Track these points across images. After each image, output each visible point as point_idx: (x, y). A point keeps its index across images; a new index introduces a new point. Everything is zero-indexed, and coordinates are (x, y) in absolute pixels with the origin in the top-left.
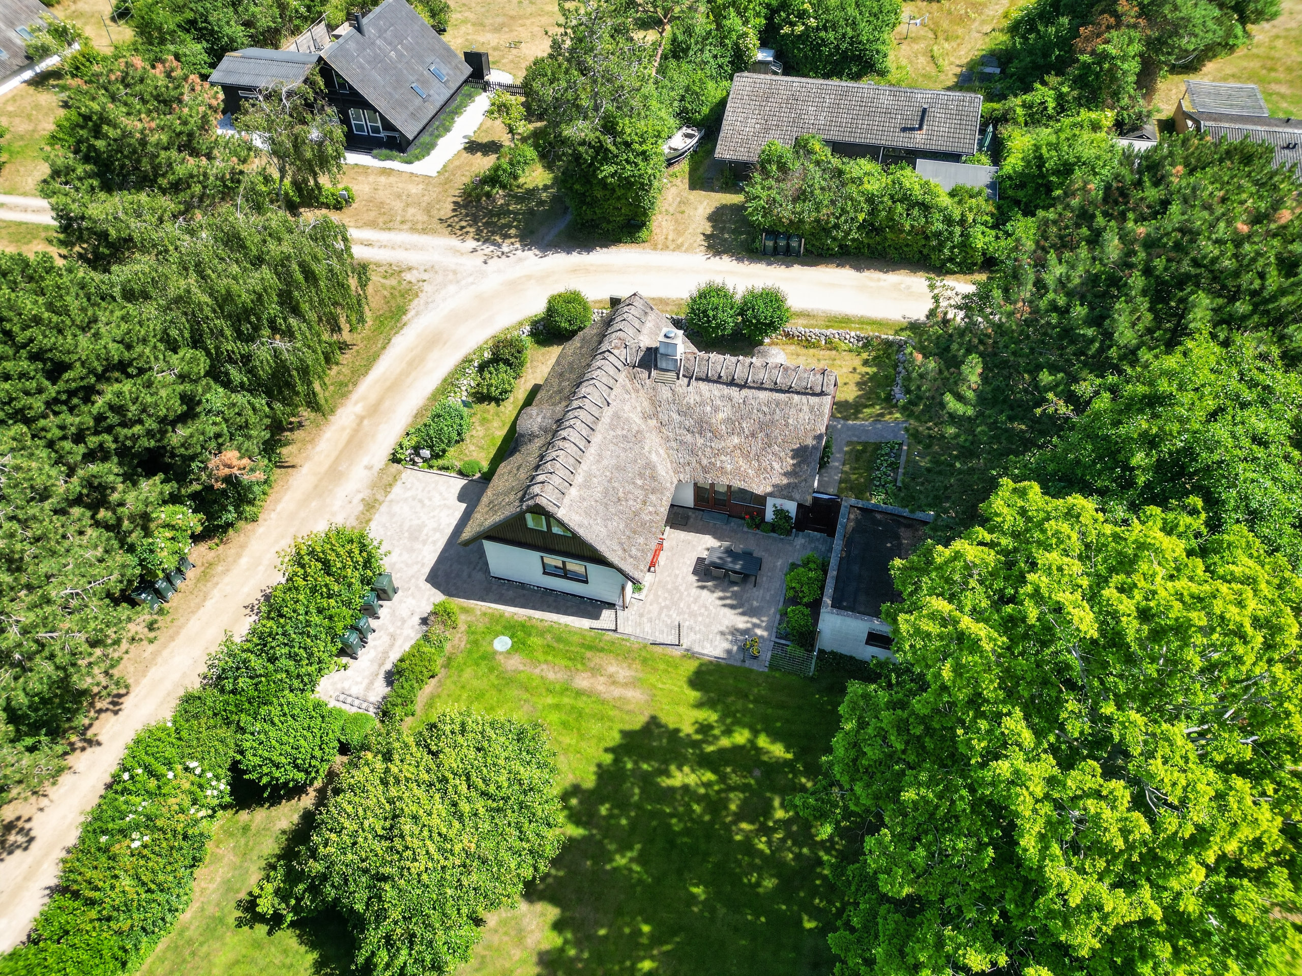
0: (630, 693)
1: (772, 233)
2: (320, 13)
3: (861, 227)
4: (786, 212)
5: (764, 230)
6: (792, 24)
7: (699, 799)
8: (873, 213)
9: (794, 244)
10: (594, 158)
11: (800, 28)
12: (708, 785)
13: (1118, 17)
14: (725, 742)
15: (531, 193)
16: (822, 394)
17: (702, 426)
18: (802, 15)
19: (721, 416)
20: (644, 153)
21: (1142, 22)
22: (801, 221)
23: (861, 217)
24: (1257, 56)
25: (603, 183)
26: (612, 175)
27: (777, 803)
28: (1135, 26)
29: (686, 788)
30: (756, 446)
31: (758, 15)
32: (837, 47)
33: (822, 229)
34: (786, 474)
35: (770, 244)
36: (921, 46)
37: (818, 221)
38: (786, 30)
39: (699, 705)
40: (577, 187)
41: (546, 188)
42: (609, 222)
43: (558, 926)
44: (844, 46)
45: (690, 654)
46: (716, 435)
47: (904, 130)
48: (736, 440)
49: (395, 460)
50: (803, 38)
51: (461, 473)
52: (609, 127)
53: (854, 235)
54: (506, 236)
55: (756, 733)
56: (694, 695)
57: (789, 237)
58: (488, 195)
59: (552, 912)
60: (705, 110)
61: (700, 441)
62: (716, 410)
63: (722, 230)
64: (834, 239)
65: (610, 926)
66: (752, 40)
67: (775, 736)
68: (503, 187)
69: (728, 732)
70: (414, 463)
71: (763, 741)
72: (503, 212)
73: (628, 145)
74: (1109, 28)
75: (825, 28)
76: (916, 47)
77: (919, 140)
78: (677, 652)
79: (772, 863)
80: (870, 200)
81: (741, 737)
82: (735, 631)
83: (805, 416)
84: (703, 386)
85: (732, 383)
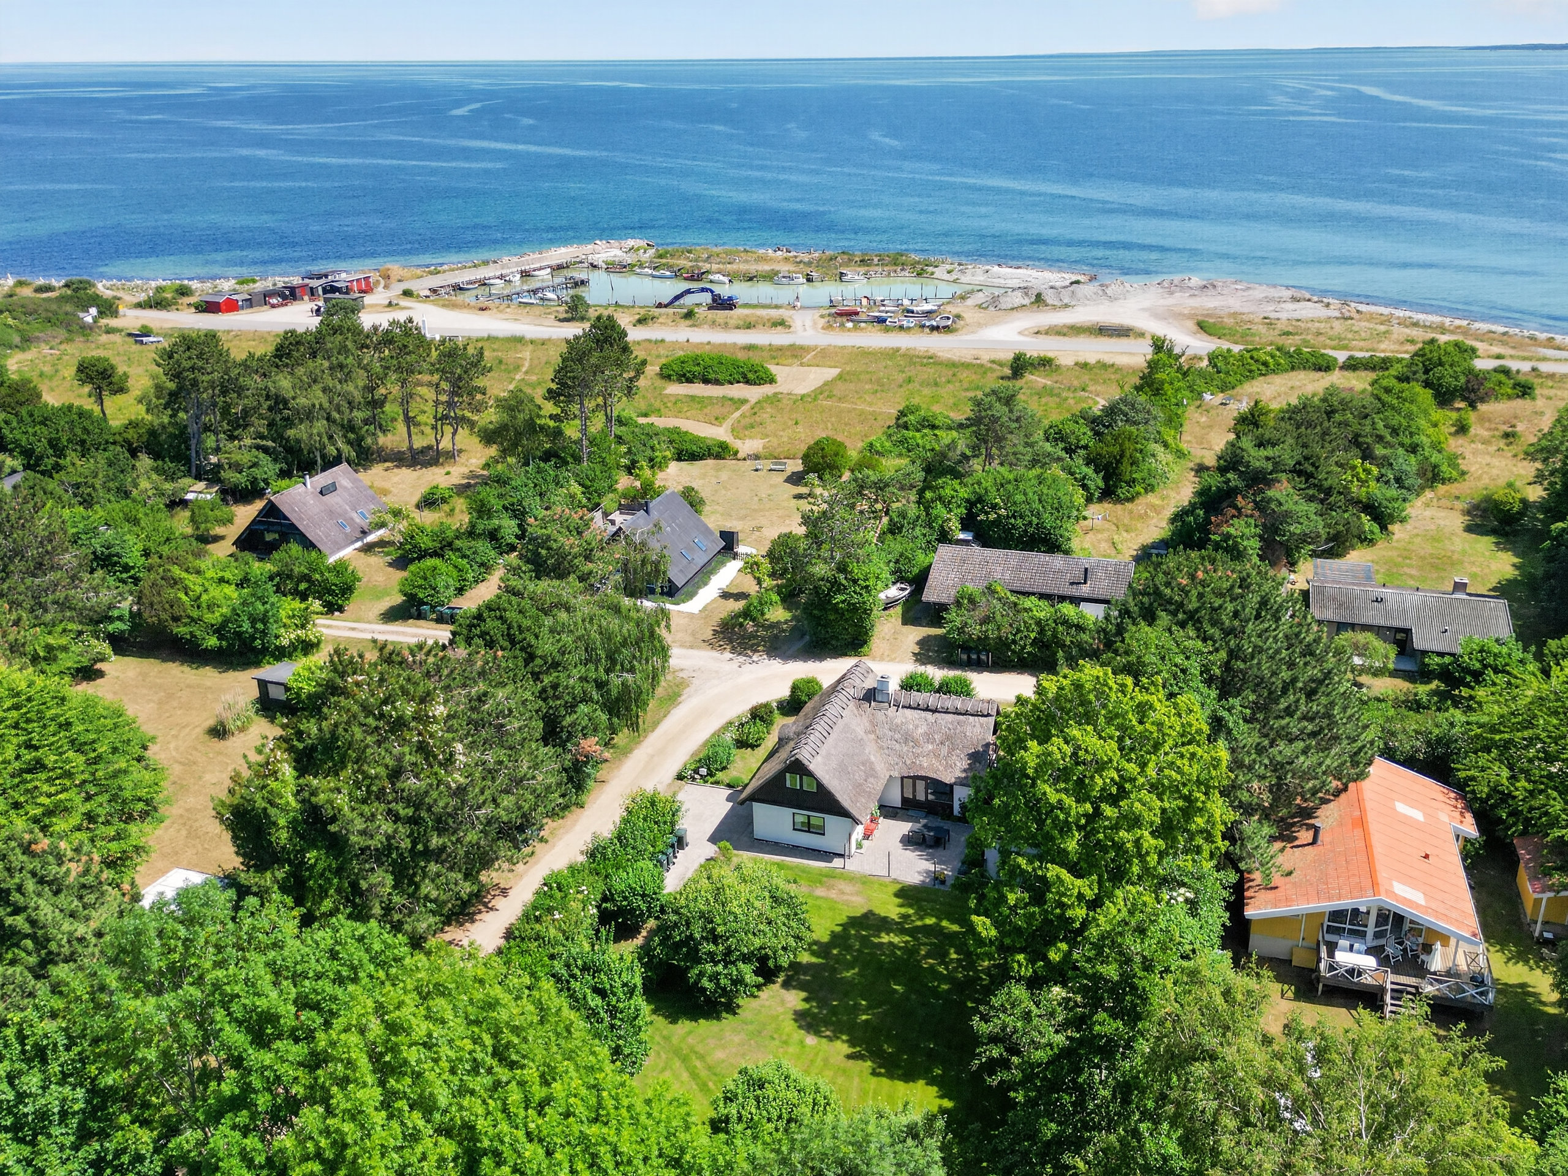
0: (854, 899)
1: (966, 648)
2: (598, 505)
3: (1034, 642)
4: (975, 630)
5: (959, 646)
6: (987, 513)
7: (900, 948)
8: (1042, 632)
9: (983, 657)
10: (830, 590)
11: (993, 516)
12: (906, 942)
13: (1239, 510)
14: (919, 923)
15: (775, 625)
16: (988, 715)
17: (907, 738)
18: (994, 507)
19: (920, 731)
20: (867, 587)
21: (1257, 514)
22: (987, 637)
23: (1033, 635)
24: (1397, 548)
25: (835, 608)
26: (843, 602)
27: (952, 951)
28: (1252, 516)
29: (891, 943)
30: (944, 750)
31: (959, 506)
32: (1026, 531)
33: (1003, 644)
34: (965, 771)
35: (964, 657)
36: (1106, 535)
37: (1000, 638)
38: (982, 517)
39: (901, 906)
40: (815, 612)
41: (786, 622)
42: (838, 639)
43: (806, 1000)
44: (1031, 530)
45: (895, 881)
46: (916, 743)
47: (1072, 584)
48: (930, 747)
49: (680, 777)
50: (997, 522)
51: (729, 786)
52: (842, 568)
53: (1029, 649)
54: (756, 651)
55: (941, 920)
56: (898, 901)
57: (979, 653)
58: (741, 625)
59: (803, 995)
60: (916, 570)
61: (905, 749)
62: (917, 727)
63: (928, 650)
64: (1014, 652)
65: (840, 1000)
66: (954, 524)
67: (953, 922)
68: (753, 620)
69: (921, 918)
70: (694, 779)
71: (945, 923)
72: (753, 636)
73: (855, 582)
74: (1233, 516)
75: (1014, 517)
76: (1100, 536)
77: (1085, 590)
78: (888, 880)
79: (949, 978)
80: (1038, 623)
81: (930, 921)
82: (928, 872)
83: (978, 730)
84: (908, 712)
85: (927, 709)
